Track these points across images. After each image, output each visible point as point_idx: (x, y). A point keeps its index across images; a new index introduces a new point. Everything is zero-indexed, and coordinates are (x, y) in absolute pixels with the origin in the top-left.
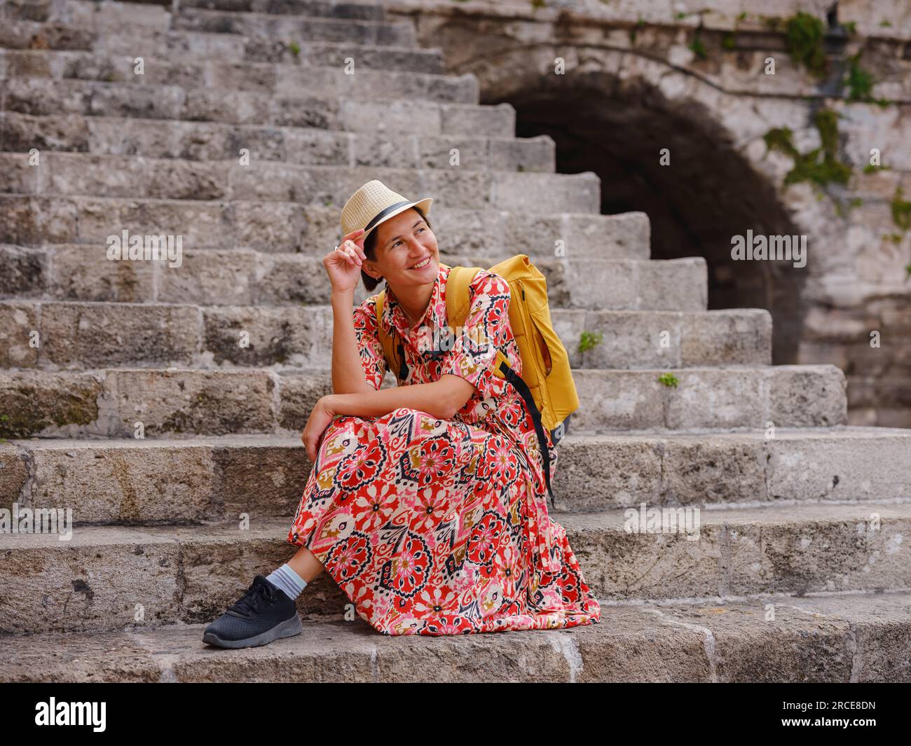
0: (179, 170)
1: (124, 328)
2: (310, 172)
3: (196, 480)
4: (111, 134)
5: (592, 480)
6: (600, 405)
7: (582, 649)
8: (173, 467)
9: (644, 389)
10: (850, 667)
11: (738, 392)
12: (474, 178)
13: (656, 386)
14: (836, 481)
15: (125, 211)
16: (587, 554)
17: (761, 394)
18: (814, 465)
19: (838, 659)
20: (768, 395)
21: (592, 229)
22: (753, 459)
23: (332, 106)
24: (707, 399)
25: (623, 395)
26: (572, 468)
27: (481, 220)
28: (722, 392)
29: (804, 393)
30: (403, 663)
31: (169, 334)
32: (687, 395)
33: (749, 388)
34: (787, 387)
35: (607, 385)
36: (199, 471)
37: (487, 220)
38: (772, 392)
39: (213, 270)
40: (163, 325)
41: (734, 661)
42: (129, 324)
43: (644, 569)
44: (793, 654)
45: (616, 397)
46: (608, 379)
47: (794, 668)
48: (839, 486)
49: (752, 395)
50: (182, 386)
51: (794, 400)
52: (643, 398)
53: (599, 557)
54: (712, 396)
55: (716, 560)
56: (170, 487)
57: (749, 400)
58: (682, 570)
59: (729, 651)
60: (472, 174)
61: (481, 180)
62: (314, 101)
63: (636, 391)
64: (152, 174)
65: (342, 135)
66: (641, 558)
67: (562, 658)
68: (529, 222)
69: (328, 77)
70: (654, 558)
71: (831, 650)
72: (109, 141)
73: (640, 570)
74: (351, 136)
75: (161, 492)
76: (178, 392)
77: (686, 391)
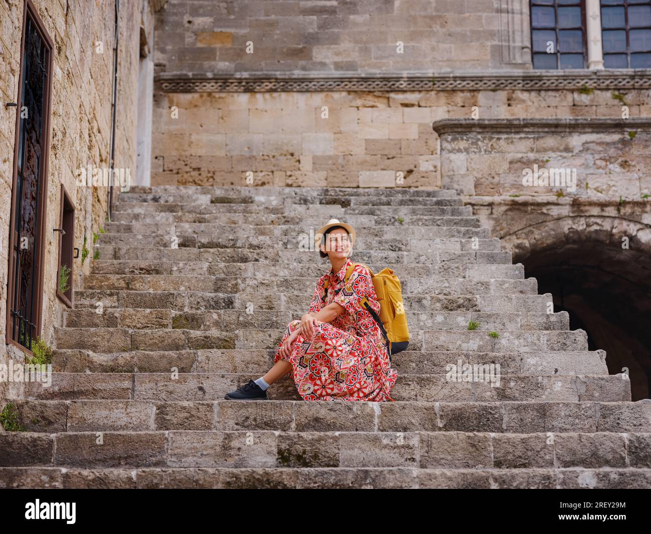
0: (312, 268)
1: (258, 320)
2: (375, 267)
3: (261, 363)
4: (289, 257)
5: (435, 368)
6: (460, 345)
7: (381, 407)
8: (252, 357)
9: (482, 339)
10: (502, 420)
11: (529, 340)
12: (458, 268)
13: (488, 338)
14: (556, 371)
15: (279, 282)
16: (409, 385)
17: (542, 342)
18: (545, 364)
19: (496, 416)
20: (545, 342)
21: (507, 285)
22: (514, 360)
23: (404, 242)
24: (514, 344)
25: (471, 341)
26: (426, 362)
27: (448, 283)
28: (522, 341)
29: (564, 341)
30: (306, 406)
31: (277, 323)
32: (504, 342)
33: (535, 339)
34: (555, 338)
35: (463, 337)
36: (262, 359)
37: (452, 282)
38: (547, 341)
39: (308, 302)
40: (275, 319)
41: (448, 414)
42: (260, 318)
43: (435, 392)
44: (475, 413)
45: (468, 343)
46: (464, 334)
47: (476, 419)
48: (558, 373)
49: (537, 342)
50: (270, 336)
51: (559, 344)
52: (481, 343)
53: (414, 386)
54: (516, 342)
55: (469, 390)
56: (251, 366)
57: (535, 344)
58: (453, 393)
59: (445, 410)
60: (456, 265)
61: (461, 268)
62: (395, 240)
63: (478, 340)
64: (300, 270)
65: (400, 253)
66: (434, 387)
67: (372, 409)
68: (473, 283)
69: (410, 231)
70: (440, 388)
71: (493, 412)
72: (288, 260)
73: (433, 393)
74: (405, 253)
75: (247, 367)
76: (268, 338)
77: (503, 340)
